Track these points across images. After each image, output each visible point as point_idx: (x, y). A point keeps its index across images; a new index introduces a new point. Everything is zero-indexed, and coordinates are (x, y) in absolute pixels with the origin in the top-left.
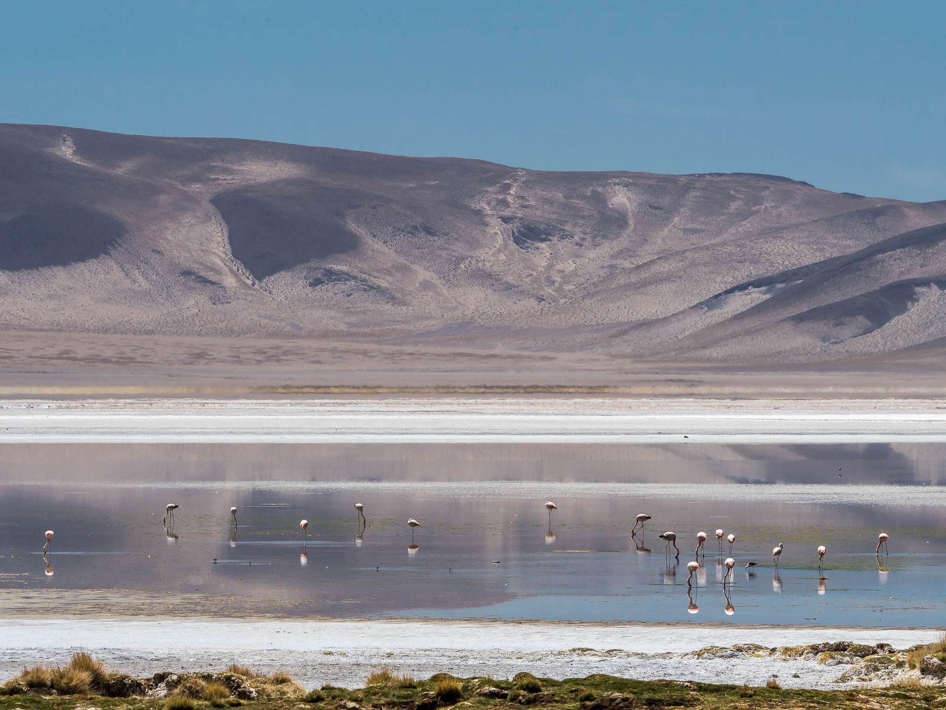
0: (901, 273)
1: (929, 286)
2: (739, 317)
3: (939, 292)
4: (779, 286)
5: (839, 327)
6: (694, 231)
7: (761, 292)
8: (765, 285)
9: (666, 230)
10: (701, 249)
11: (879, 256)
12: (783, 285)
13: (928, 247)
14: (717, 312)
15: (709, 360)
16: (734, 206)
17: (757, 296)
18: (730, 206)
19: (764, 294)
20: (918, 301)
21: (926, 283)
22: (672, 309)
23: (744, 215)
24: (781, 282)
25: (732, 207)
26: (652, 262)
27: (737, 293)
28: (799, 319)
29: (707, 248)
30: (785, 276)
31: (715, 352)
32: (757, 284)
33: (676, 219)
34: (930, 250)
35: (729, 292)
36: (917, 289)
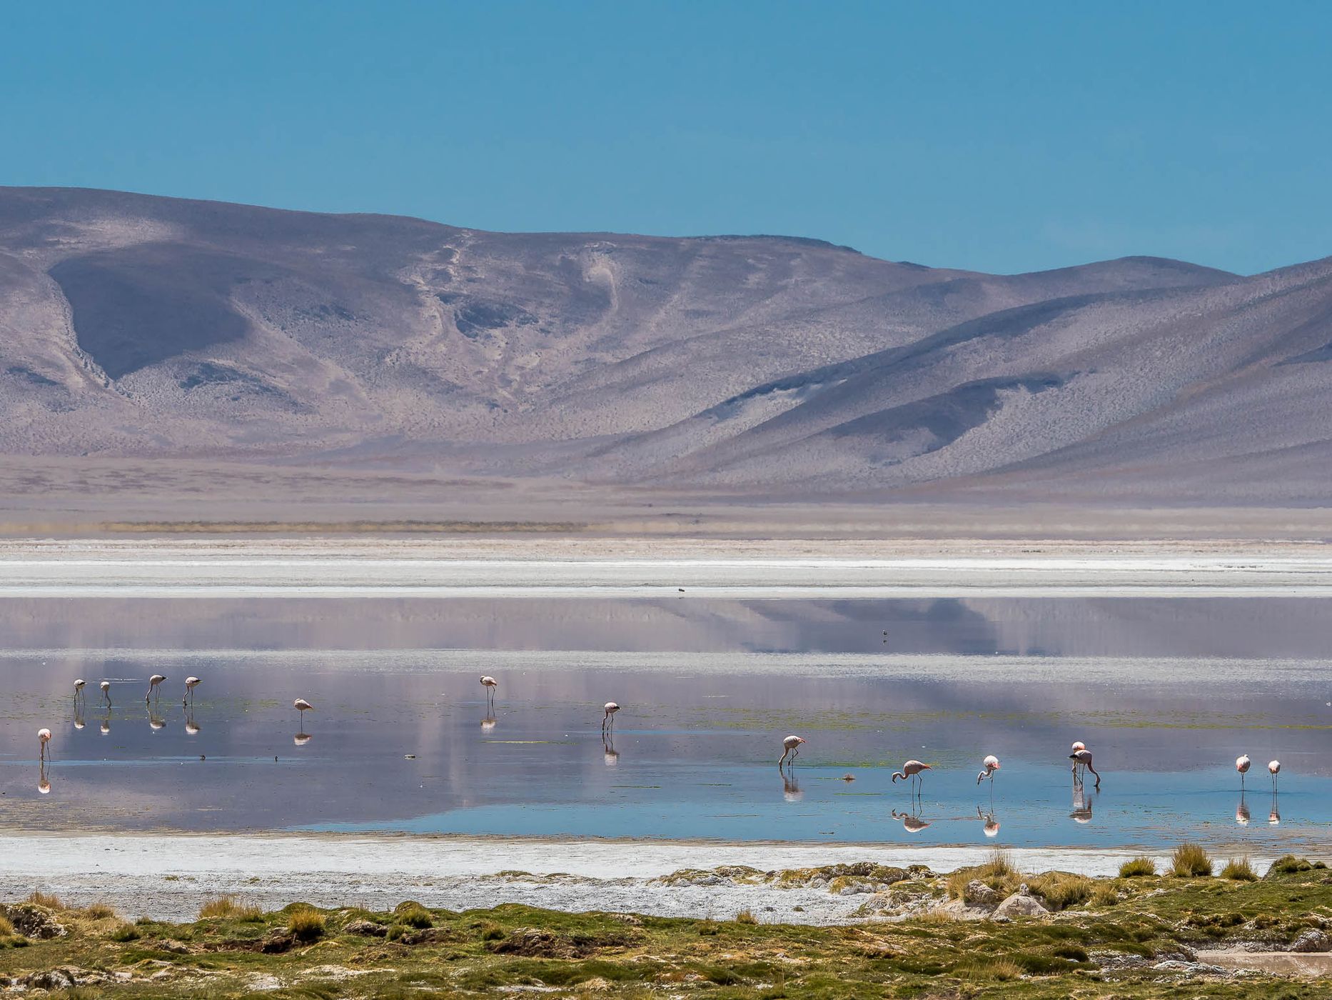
0: (979, 370)
1: (1017, 389)
2: (761, 428)
3: (1029, 396)
4: (814, 387)
5: (894, 442)
6: (698, 314)
7: (789, 396)
8: (796, 386)
9: (662, 313)
10: (710, 337)
11: (950, 348)
12: (820, 386)
13: (1015, 335)
14: (731, 422)
15: (720, 487)
16: (753, 279)
17: (784, 401)
18: (749, 280)
19: (794, 399)
20: (1000, 408)
21: (1012, 383)
22: (670, 419)
23: (766, 292)
24: (817, 382)
25: (751, 282)
26: (644, 354)
27: (758, 397)
28: (841, 432)
29: (717, 336)
30: (824, 375)
31: (727, 477)
32: (784, 384)
33: (676, 296)
34: (1018, 339)
35: (749, 395)
36: (999, 392)
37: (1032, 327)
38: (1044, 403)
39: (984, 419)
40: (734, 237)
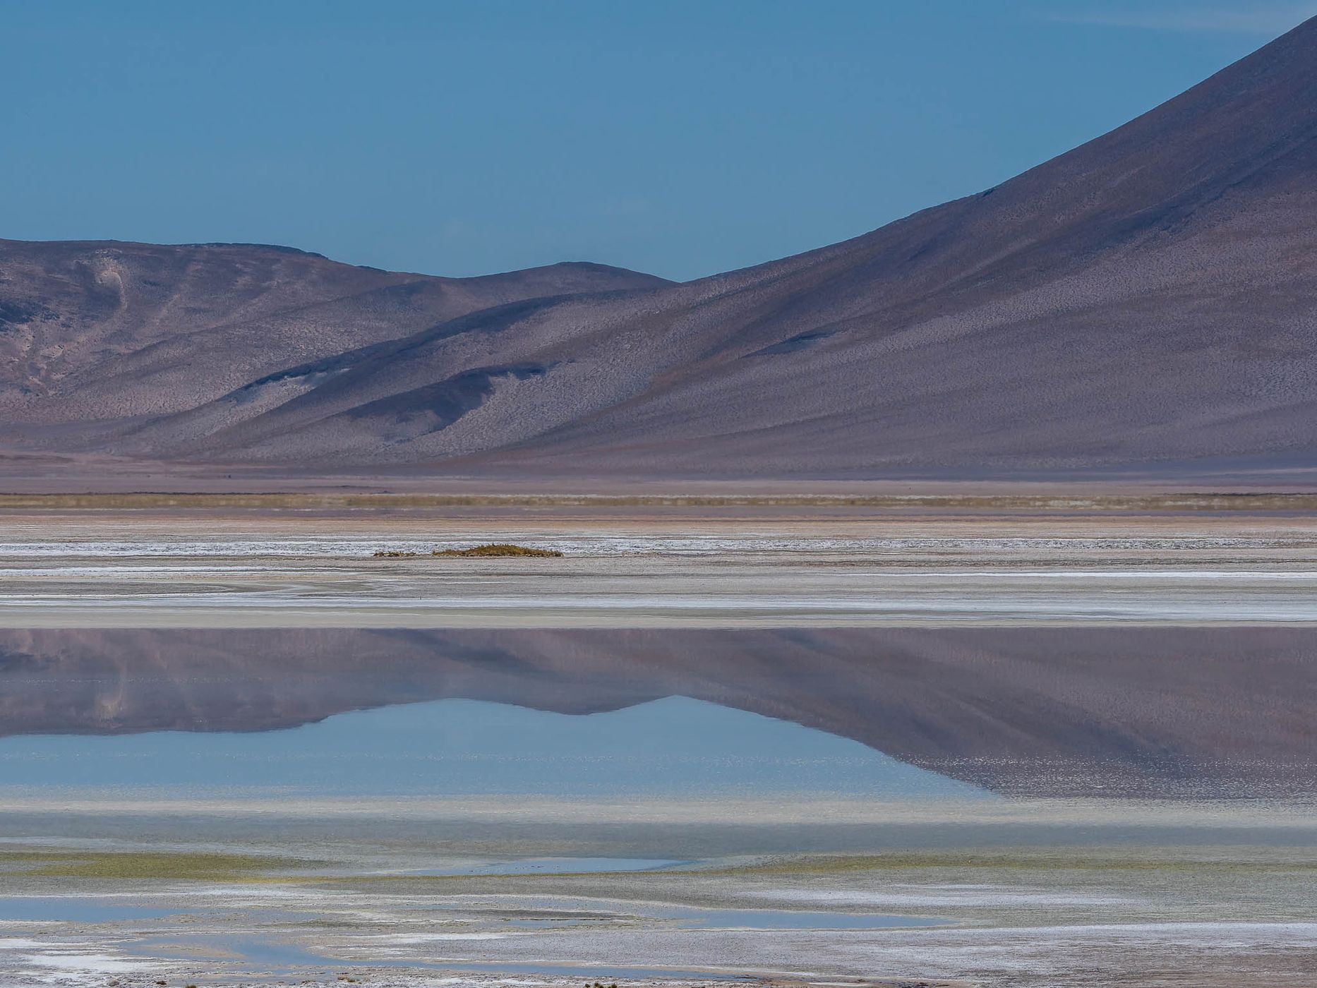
0: (468, 361)
1: (507, 377)
2: (282, 410)
3: (517, 382)
4: (319, 375)
5: (404, 423)
6: (195, 311)
7: (297, 383)
8: (305, 374)
9: (165, 311)
10: (210, 332)
11: (441, 341)
12: (325, 373)
13: (497, 331)
14: (248, 405)
15: (253, 461)
16: (242, 281)
17: (294, 387)
18: (237, 282)
19: (302, 385)
20: (494, 394)
21: (502, 371)
22: (191, 402)
23: (254, 292)
24: (322, 371)
25: (239, 283)
26: (155, 346)
27: (271, 384)
28: (355, 414)
29: (216, 330)
30: (329, 364)
31: (258, 452)
32: (292, 373)
33: (176, 296)
34: (500, 334)
35: (262, 382)
36: (492, 379)
37: (513, 324)
38: (531, 388)
39: (480, 404)
40: (220, 245)
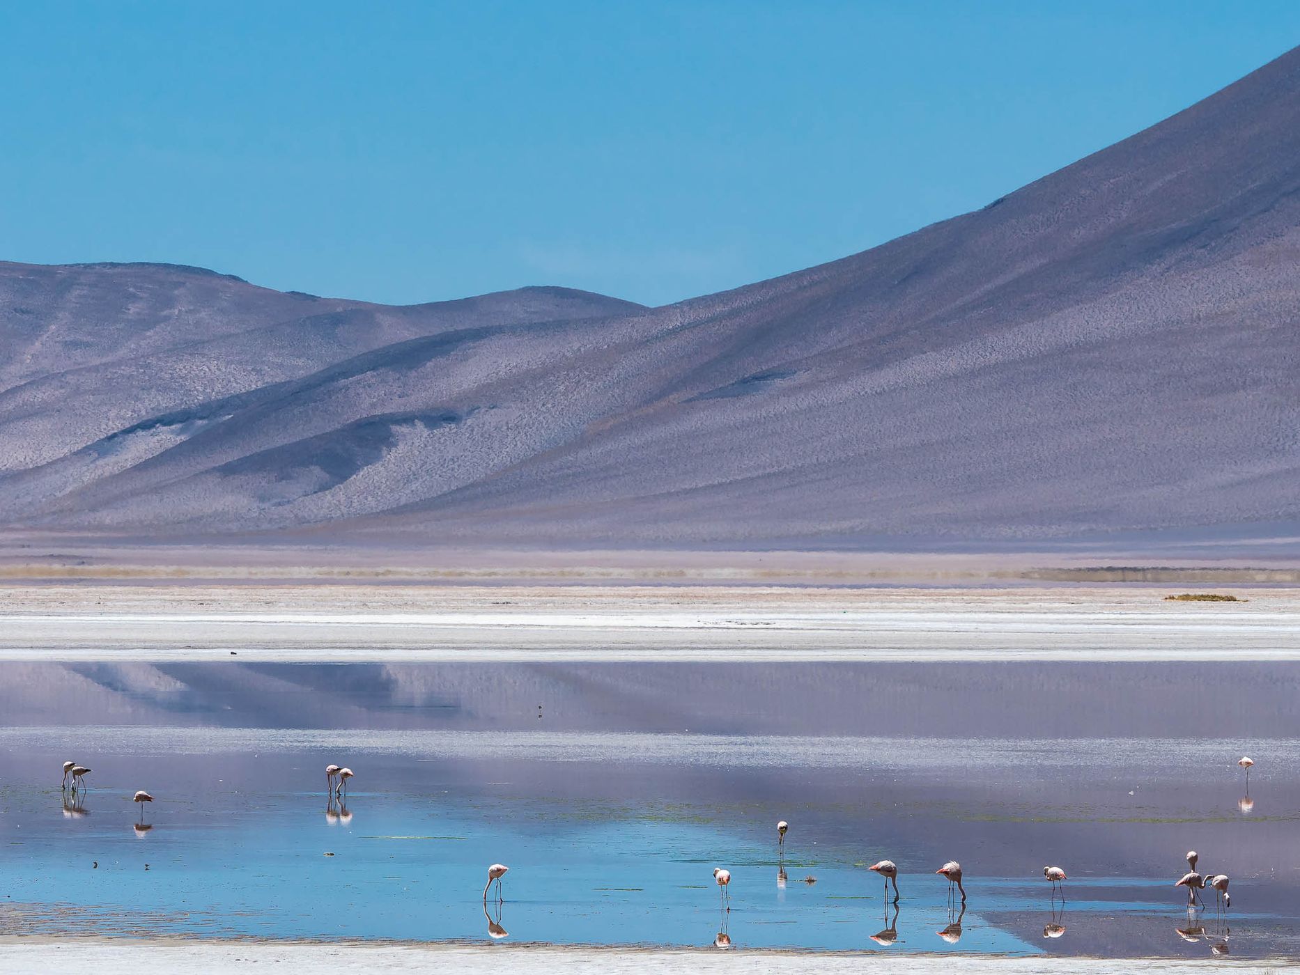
0: (373, 405)
1: (414, 425)
2: (144, 467)
3: (426, 432)
4: (200, 422)
5: (284, 482)
6: (76, 344)
7: (172, 432)
8: (181, 422)
9: (37, 344)
10: (89, 370)
11: (343, 382)
12: (205, 422)
13: (410, 368)
14: (111, 459)
15: (100, 527)
16: (133, 309)
17: (167, 437)
18: (129, 309)
19: (178, 435)
20: (396, 446)
21: (408, 419)
22: (49, 454)
23: (146, 323)
24: (201, 418)
25: (131, 312)
26: (19, 388)
27: (140, 433)
28: (228, 470)
29: (96, 369)
30: (209, 410)
31: (108, 517)
32: (166, 420)
33: (53, 327)
34: (414, 373)
35: (131, 430)
36: (395, 428)
37: (430, 360)
38: (442, 441)
39: (378, 458)
40: (113, 265)
